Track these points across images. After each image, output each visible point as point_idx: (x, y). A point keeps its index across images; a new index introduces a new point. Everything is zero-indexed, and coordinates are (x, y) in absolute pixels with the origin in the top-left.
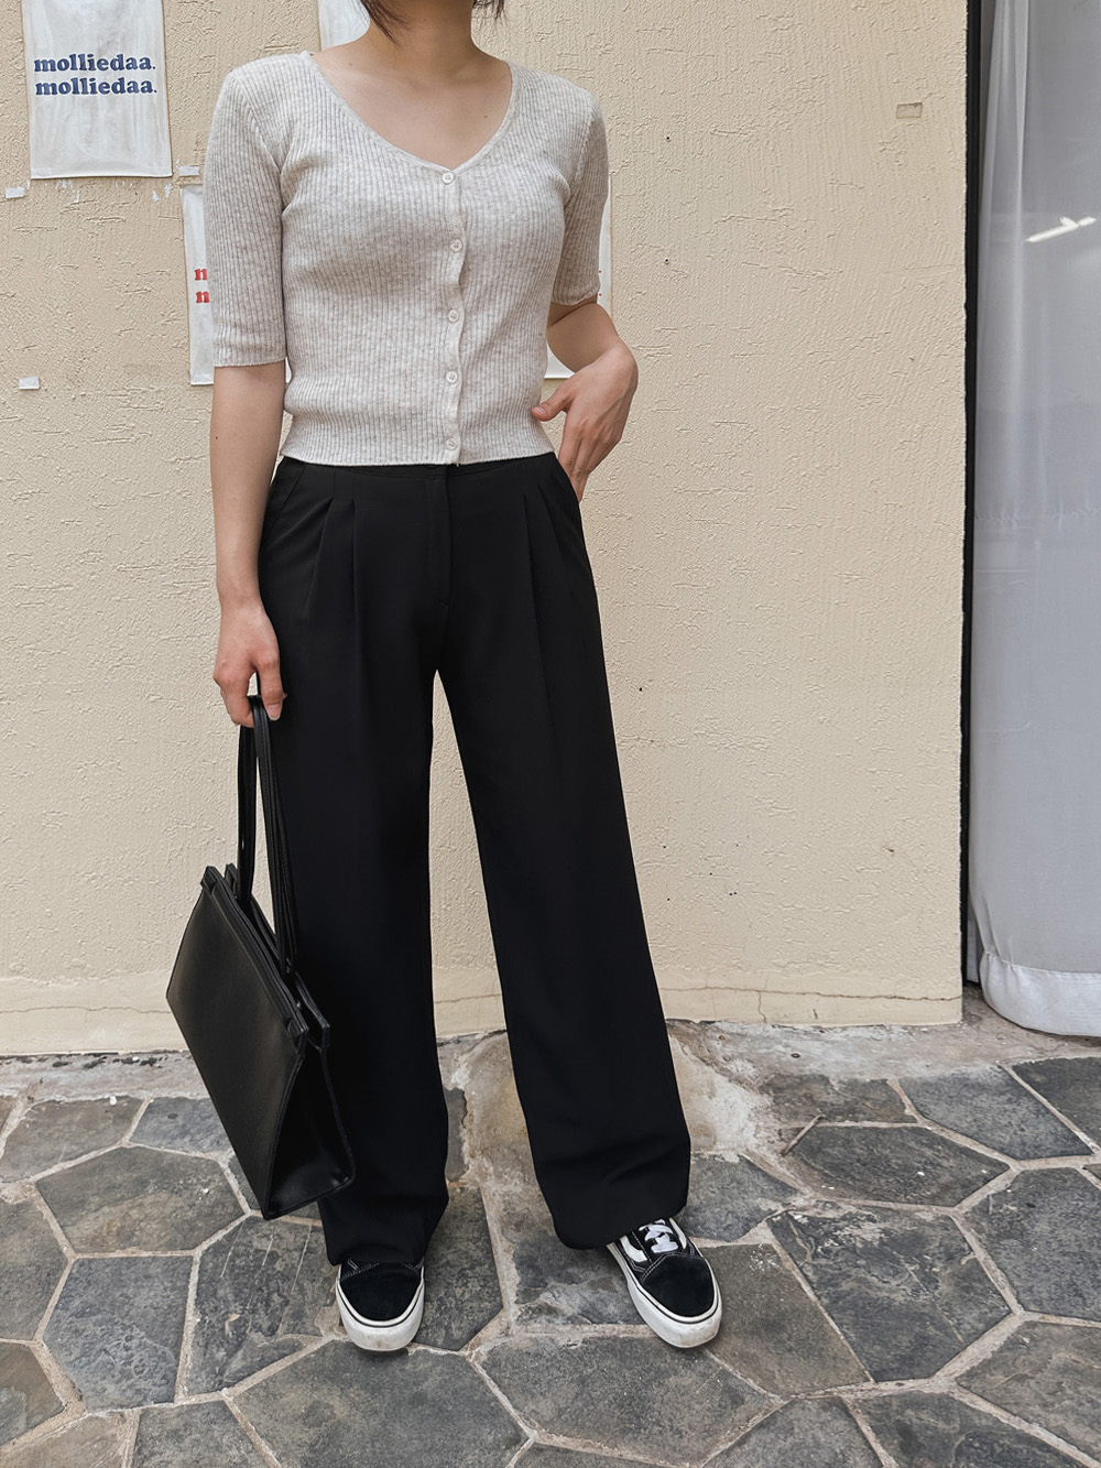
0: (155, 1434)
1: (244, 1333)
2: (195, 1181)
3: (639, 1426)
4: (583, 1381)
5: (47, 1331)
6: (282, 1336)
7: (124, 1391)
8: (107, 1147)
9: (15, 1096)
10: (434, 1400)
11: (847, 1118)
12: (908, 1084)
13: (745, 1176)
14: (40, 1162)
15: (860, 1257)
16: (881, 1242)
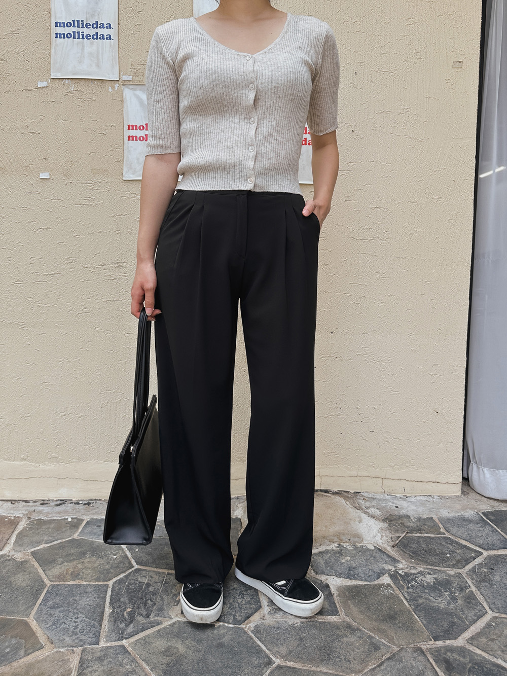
0: (90, 658)
1: (134, 617)
2: (109, 553)
3: (329, 659)
4: (301, 639)
5: (36, 614)
6: (152, 618)
7: (74, 640)
8: (67, 538)
9: (21, 516)
10: (228, 646)
11: (418, 532)
12: (441, 519)
13: (377, 555)
14: (33, 544)
15: (426, 588)
16: (434, 583)
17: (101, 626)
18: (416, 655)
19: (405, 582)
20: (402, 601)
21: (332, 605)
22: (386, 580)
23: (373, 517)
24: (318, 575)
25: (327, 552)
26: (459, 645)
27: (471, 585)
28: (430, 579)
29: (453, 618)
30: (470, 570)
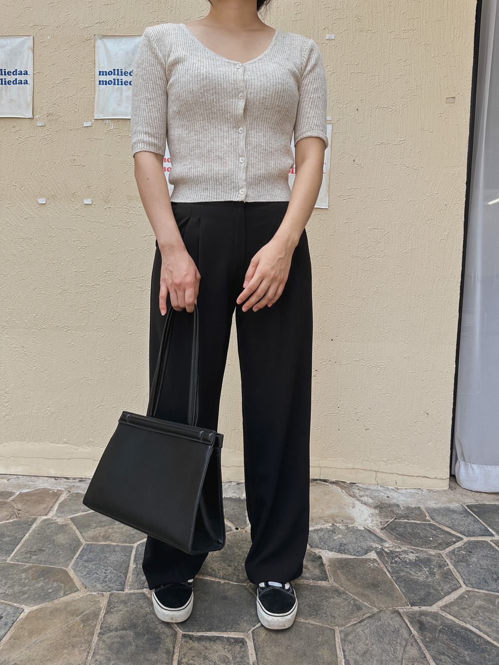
0: (116, 601)
3: (317, 614)
5: (73, 565)
7: (104, 587)
9: (63, 490)
11: (406, 519)
12: (428, 509)
13: (367, 535)
14: (72, 512)
15: (408, 564)
16: (416, 560)
17: (126, 577)
18: (393, 616)
19: (390, 558)
20: (385, 573)
21: (323, 573)
22: (373, 555)
23: (366, 504)
24: (313, 549)
25: (321, 530)
26: (433, 611)
27: (449, 564)
28: (412, 557)
29: (430, 589)
30: (449, 552)
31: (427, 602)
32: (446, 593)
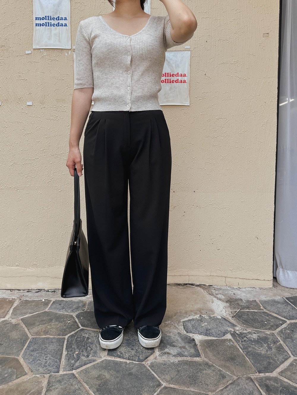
0: (54, 381)
1: (80, 357)
2: (66, 320)
3: (195, 383)
4: (178, 371)
5: (23, 355)
6: (90, 357)
7: (45, 370)
8: (41, 311)
9: (16, 298)
10: (135, 374)
11: (247, 309)
12: (261, 301)
13: (223, 322)
14: (22, 314)
15: (253, 342)
16: (258, 339)
17: (60, 362)
18: (247, 381)
19: (240, 338)
20: (239, 349)
21: (197, 351)
22: (229, 336)
23: (220, 299)
24: (188, 334)
25: (193, 320)
26: (274, 376)
27: (280, 340)
28: (255, 336)
29: (270, 360)
30: (279, 331)
31: (269, 369)
32: (281, 362)
